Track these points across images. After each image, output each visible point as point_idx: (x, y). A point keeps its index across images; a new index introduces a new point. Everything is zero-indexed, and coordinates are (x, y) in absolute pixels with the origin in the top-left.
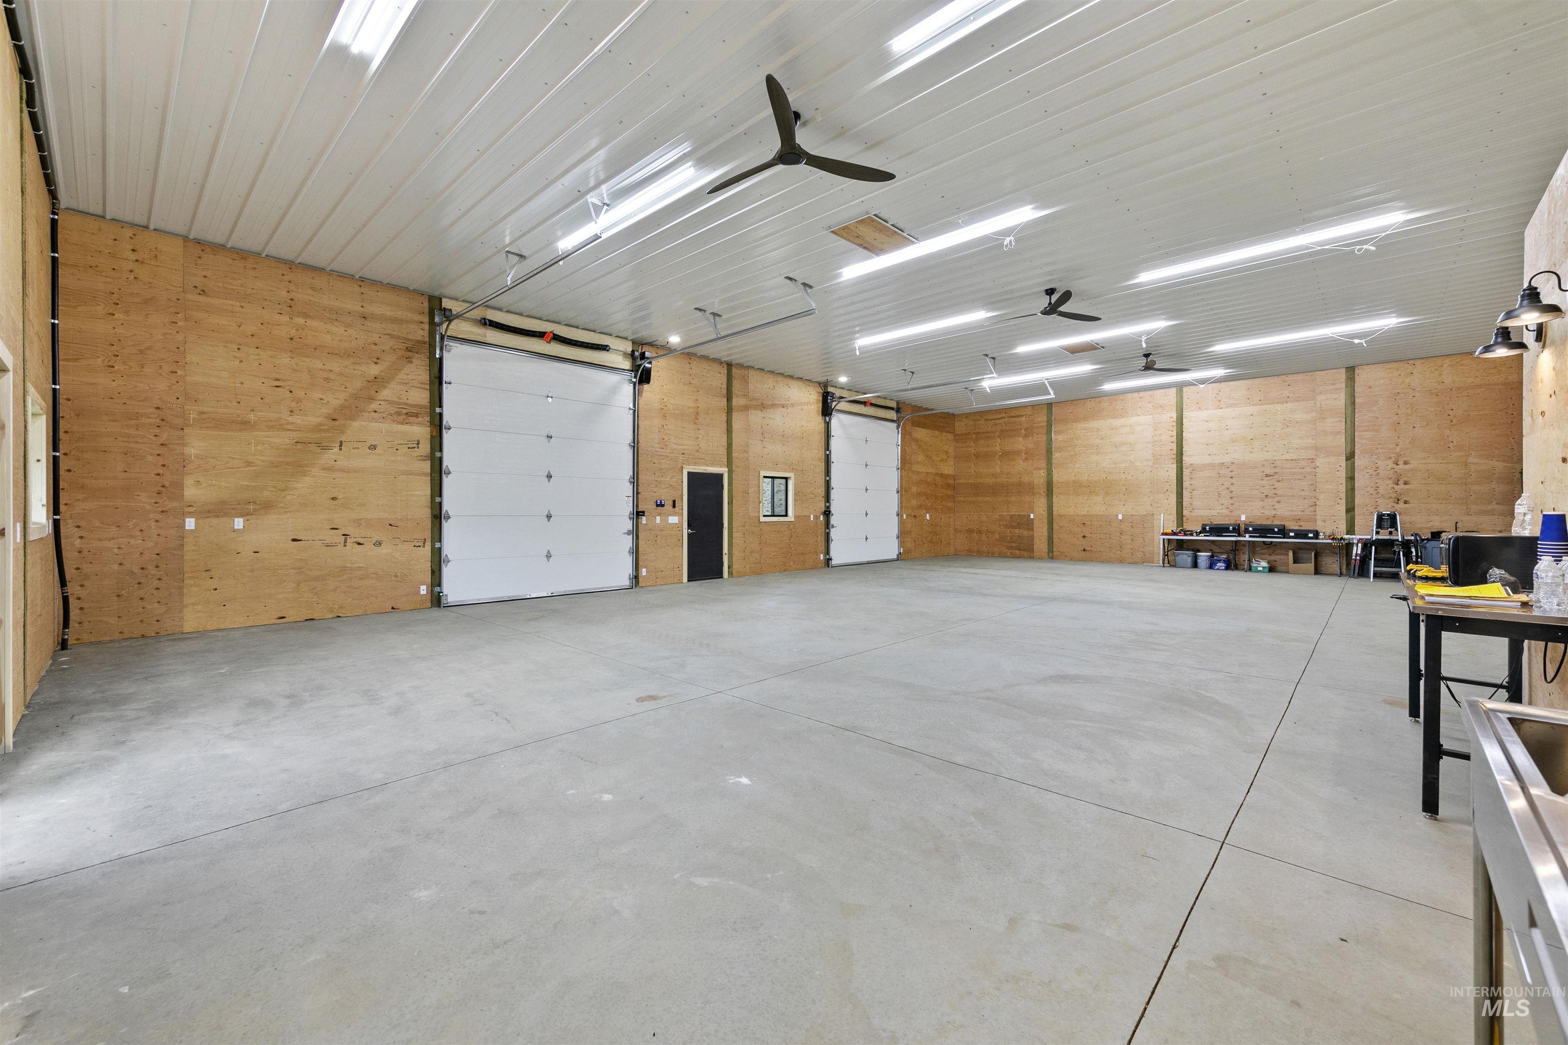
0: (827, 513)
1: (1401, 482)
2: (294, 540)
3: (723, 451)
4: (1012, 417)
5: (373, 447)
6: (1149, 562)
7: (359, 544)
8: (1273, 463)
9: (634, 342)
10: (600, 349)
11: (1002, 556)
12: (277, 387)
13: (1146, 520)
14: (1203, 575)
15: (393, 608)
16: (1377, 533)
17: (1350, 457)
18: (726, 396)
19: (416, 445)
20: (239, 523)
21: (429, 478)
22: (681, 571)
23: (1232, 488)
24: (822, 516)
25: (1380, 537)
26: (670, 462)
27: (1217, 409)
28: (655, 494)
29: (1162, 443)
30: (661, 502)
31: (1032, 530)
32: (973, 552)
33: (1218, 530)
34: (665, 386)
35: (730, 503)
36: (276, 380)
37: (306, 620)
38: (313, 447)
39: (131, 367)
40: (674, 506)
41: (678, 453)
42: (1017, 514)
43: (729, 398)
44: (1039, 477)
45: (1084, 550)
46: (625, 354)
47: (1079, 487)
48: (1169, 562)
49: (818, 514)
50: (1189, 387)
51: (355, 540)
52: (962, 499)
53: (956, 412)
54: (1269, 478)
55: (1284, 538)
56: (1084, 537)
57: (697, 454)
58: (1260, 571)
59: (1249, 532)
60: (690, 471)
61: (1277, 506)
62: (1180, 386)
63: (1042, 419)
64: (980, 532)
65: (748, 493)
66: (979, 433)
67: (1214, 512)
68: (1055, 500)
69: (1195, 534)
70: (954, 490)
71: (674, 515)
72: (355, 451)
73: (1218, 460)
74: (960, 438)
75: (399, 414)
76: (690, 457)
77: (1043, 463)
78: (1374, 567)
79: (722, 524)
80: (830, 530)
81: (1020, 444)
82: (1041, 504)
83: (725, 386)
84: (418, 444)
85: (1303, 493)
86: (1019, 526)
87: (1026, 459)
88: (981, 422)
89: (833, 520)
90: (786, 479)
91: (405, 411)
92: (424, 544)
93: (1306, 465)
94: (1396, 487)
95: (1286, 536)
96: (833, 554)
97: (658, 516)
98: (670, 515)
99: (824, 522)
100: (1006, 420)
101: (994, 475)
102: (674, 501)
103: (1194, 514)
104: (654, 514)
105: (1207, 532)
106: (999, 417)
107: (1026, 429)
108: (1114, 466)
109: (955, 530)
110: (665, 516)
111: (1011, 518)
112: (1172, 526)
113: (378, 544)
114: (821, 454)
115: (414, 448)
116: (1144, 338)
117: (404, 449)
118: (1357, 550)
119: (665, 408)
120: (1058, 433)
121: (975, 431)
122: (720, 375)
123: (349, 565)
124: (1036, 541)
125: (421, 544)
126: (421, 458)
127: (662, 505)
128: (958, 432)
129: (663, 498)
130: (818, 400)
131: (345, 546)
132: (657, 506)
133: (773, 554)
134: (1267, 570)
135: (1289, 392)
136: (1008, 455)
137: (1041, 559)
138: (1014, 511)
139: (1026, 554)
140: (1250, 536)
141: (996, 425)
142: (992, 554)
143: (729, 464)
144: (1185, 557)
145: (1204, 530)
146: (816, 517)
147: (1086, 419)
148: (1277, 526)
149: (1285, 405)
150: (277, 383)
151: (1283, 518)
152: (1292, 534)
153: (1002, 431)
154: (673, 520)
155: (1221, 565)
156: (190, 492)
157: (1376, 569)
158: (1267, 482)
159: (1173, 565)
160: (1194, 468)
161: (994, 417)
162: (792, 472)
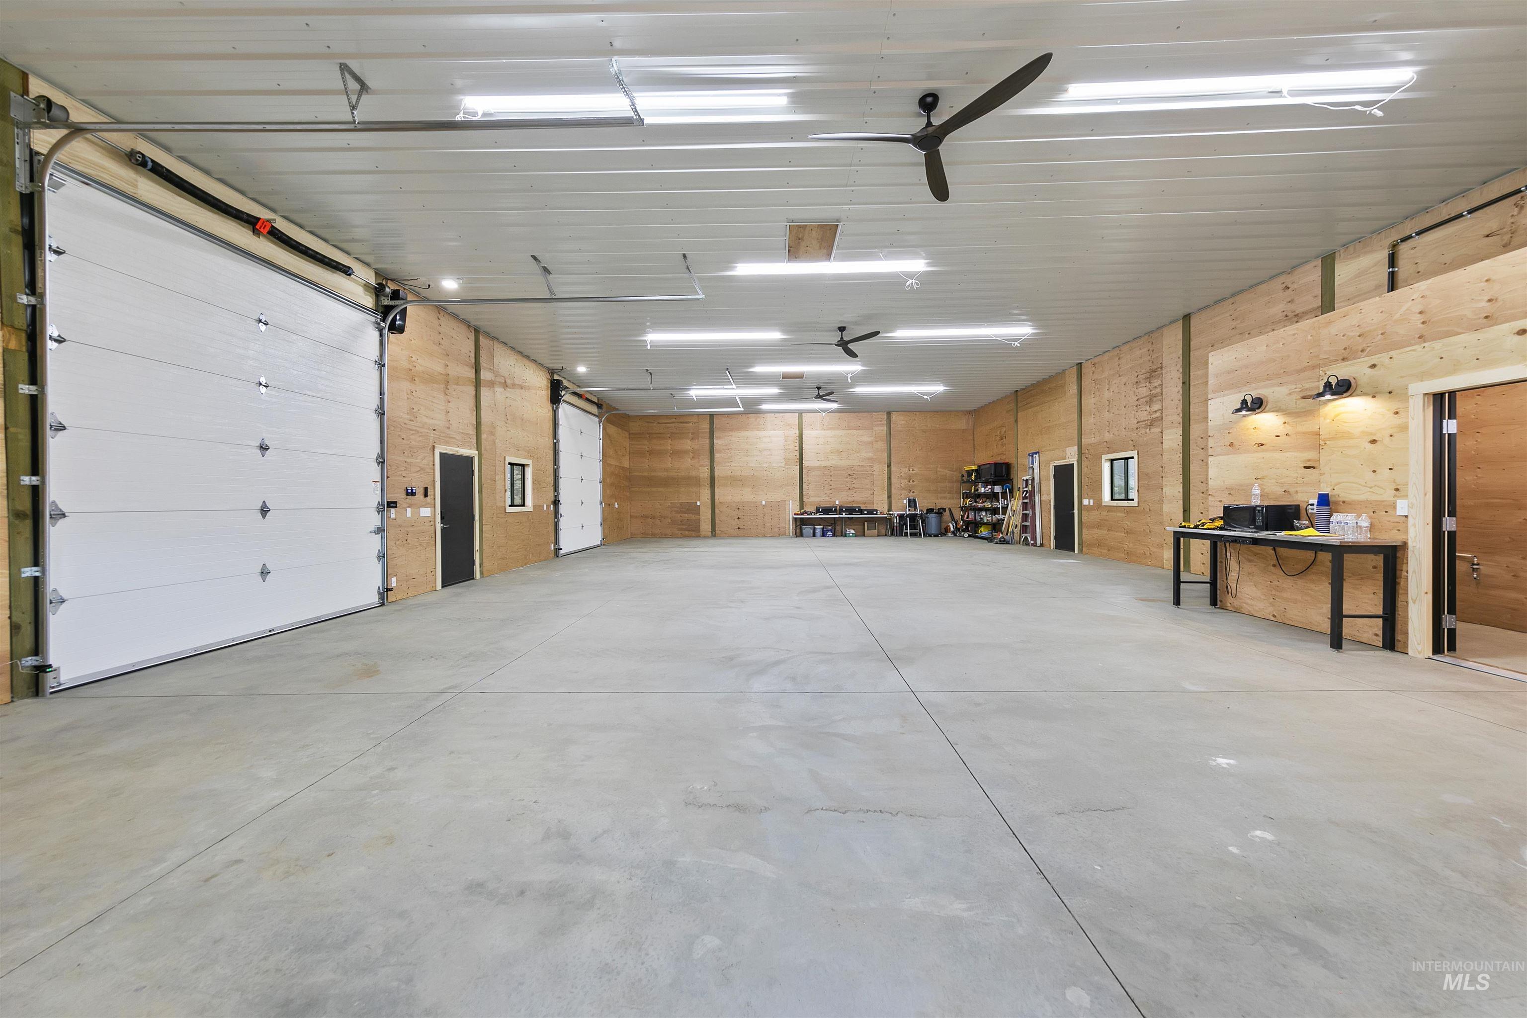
0: (556, 502)
1: (911, 481)
3: (472, 431)
4: (681, 423)
6: (783, 535)
8: (852, 468)
9: (378, 273)
10: (340, 270)
11: (673, 536)
13: (780, 506)
14: (819, 541)
16: (909, 510)
17: (889, 466)
18: (474, 366)
22: (435, 575)
23: (831, 483)
24: (552, 506)
25: (910, 512)
26: (421, 439)
27: (821, 430)
28: (405, 479)
29: (790, 451)
30: (412, 490)
31: (699, 514)
32: (647, 535)
33: (827, 511)
34: (413, 341)
35: (480, 491)
40: (426, 495)
41: (429, 429)
42: (686, 501)
43: (477, 372)
44: (705, 473)
45: (739, 528)
46: (367, 286)
47: (736, 481)
48: (799, 534)
49: (549, 504)
50: (806, 414)
52: (637, 489)
53: (631, 413)
54: (851, 477)
55: (862, 514)
56: (739, 518)
58: (851, 536)
59: (844, 512)
60: (442, 451)
61: (855, 494)
62: (801, 413)
63: (706, 426)
64: (653, 517)
65: (494, 481)
66: (652, 433)
67: (821, 499)
68: (717, 490)
69: (813, 514)
70: (630, 481)
71: (425, 506)
73: (824, 464)
74: (633, 436)
77: (707, 462)
78: (910, 530)
79: (473, 516)
80: (558, 519)
81: (687, 444)
82: (706, 493)
83: (473, 355)
85: (867, 487)
86: (688, 511)
87: (693, 457)
88: (655, 424)
89: (562, 509)
90: (523, 466)
93: (869, 469)
94: (909, 483)
95: (863, 513)
96: (562, 544)
97: (408, 507)
98: (421, 507)
99: (553, 511)
100: (676, 425)
101: (666, 470)
102: (426, 489)
103: (809, 500)
104: (405, 505)
105: (821, 512)
106: (670, 421)
107: (693, 434)
108: (759, 465)
109: (631, 516)
110: (416, 507)
111: (681, 505)
112: (797, 511)
114: (548, 442)
116: (849, 376)
118: (896, 521)
119: (413, 368)
120: (719, 438)
121: (648, 432)
122: (468, 340)
124: (702, 523)
127: (413, 494)
128: (632, 432)
129: (414, 484)
130: (547, 386)
132: (408, 494)
133: (517, 547)
134: (854, 535)
135: (860, 423)
136: (678, 454)
137: (705, 537)
138: (684, 499)
139: (693, 534)
140: (846, 514)
141: (667, 427)
142: (665, 535)
143: (478, 448)
144: (807, 530)
145: (818, 511)
146: (548, 507)
147: (739, 429)
148: (857, 507)
149: (858, 431)
151: (858, 502)
152: (866, 512)
153: (672, 433)
154: (426, 512)
155: (830, 533)
157: (911, 531)
158: (850, 479)
159: (801, 535)
160: (810, 469)
161: (666, 422)
162: (530, 459)
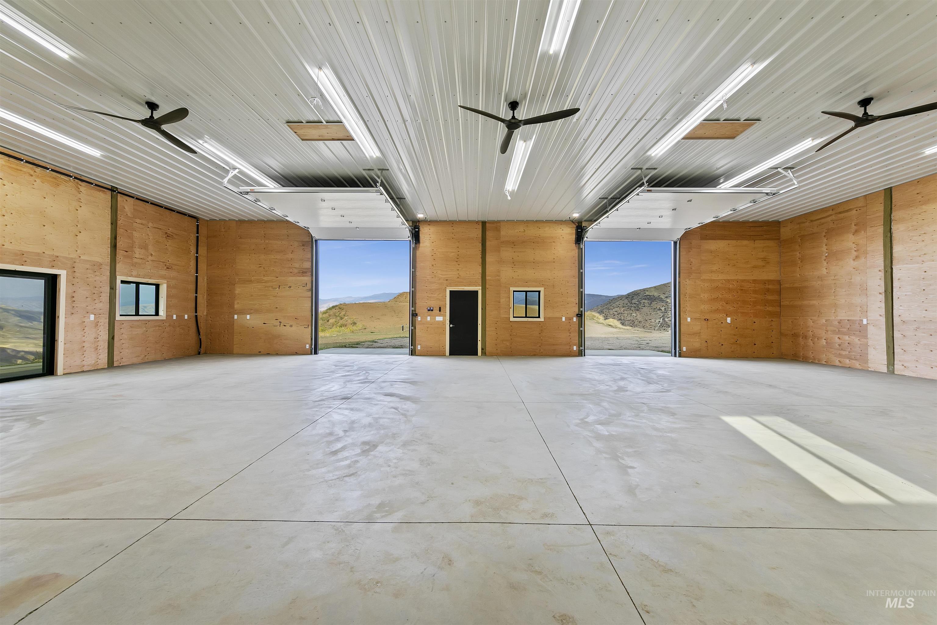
0: (580, 315)
2: (264, 323)
3: (479, 277)
4: (840, 213)
5: (290, 287)
7: (285, 326)
9: (414, 220)
12: (260, 267)
15: (296, 353)
18: (481, 241)
19: (305, 285)
20: (248, 317)
21: (311, 299)
22: (444, 348)
24: (575, 317)
26: (437, 285)
28: (427, 304)
30: (431, 308)
31: (866, 337)
34: (434, 242)
35: (484, 309)
36: (260, 264)
37: (267, 354)
38: (270, 288)
39: (223, 266)
40: (440, 311)
41: (444, 280)
42: (847, 318)
43: (484, 243)
44: (875, 277)
49: (572, 316)
51: (283, 324)
52: (788, 303)
53: (780, 219)
57: (458, 279)
63: (878, 209)
65: (500, 302)
66: (804, 236)
70: (779, 295)
71: (440, 316)
72: (284, 289)
74: (784, 243)
75: (299, 272)
76: (452, 281)
77: (879, 261)
80: (583, 328)
81: (850, 241)
82: (876, 308)
83: (480, 236)
84: (306, 285)
86: (849, 332)
87: (857, 257)
88: (807, 224)
90: (539, 292)
91: (301, 271)
92: (308, 327)
97: (429, 316)
98: (437, 316)
99: (578, 321)
100: (833, 217)
101: (822, 278)
102: (440, 308)
104: (426, 315)
106: (826, 215)
107: (857, 224)
109: (781, 334)
110: (433, 316)
111: (841, 323)
113: (291, 326)
114: (574, 272)
115: (305, 286)
117: (301, 287)
121: (801, 235)
123: (281, 334)
124: (871, 350)
125: (307, 327)
126: (307, 290)
127: (432, 310)
128: (783, 238)
129: (432, 306)
131: (280, 326)
132: (428, 310)
133: (523, 343)
136: (835, 256)
137: (879, 371)
138: (845, 316)
139: (859, 364)
141: (823, 224)
143: (484, 284)
146: (569, 319)
150: (260, 266)
153: (828, 230)
154: (439, 319)
156: (236, 306)
161: (820, 217)
162: (542, 287)
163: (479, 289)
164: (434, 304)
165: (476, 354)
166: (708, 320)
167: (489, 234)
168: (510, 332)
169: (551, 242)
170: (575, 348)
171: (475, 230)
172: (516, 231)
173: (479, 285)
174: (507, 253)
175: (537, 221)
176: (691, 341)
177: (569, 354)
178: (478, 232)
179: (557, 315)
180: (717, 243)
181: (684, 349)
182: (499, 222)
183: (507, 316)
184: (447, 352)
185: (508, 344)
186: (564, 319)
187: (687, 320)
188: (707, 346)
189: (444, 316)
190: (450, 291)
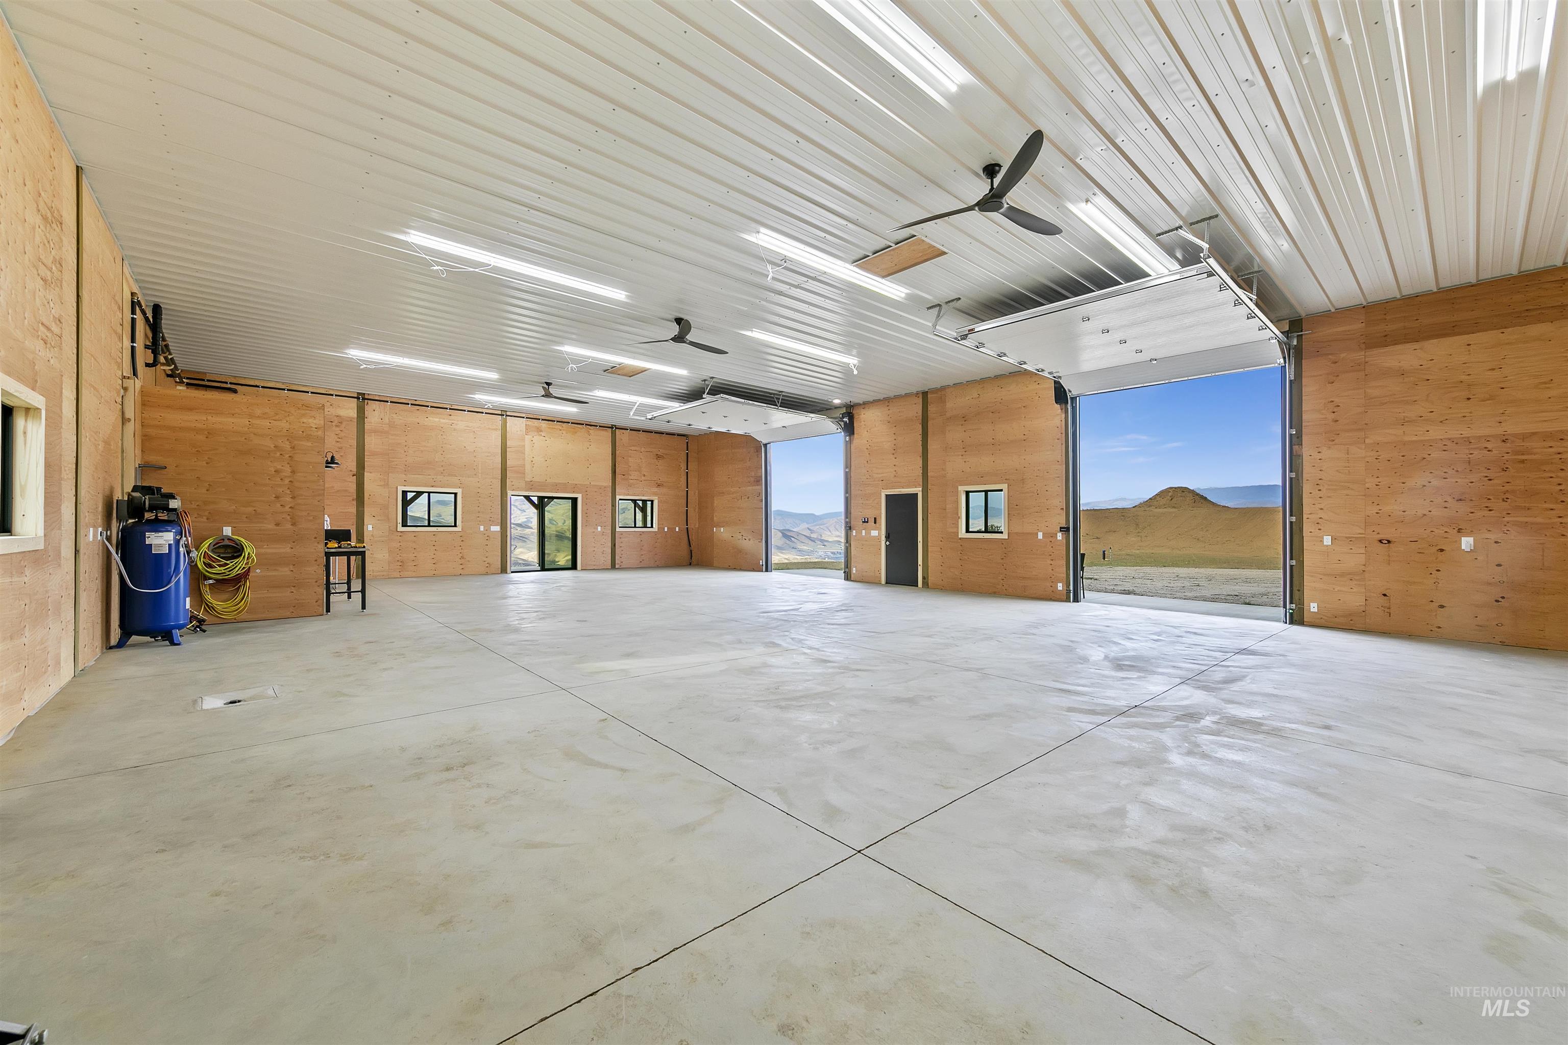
2: (732, 537)
3: (919, 474)
5: (748, 498)
7: (745, 539)
12: (729, 478)
20: (722, 530)
21: (762, 510)
26: (872, 487)
28: (862, 513)
30: (866, 519)
35: (925, 520)
38: (735, 500)
39: (709, 479)
40: (875, 523)
41: (879, 479)
49: (1053, 532)
57: (895, 480)
60: (888, 493)
65: (946, 510)
71: (875, 530)
72: (744, 500)
75: (754, 481)
76: (889, 482)
83: (921, 414)
91: (756, 480)
97: (864, 530)
98: (872, 530)
102: (875, 519)
104: (861, 528)
110: (868, 530)
113: (750, 540)
115: (758, 496)
123: (743, 548)
125: (761, 541)
126: (760, 500)
127: (866, 522)
129: (867, 516)
131: (742, 540)
132: (863, 522)
133: (978, 573)
143: (924, 486)
146: (1049, 535)
154: (874, 533)
156: (715, 519)
162: (1005, 483)
163: (918, 490)
164: (870, 514)
165: (915, 584)
166: (1389, 542)
167: (932, 409)
168: (960, 555)
169: (1019, 408)
170: (1060, 586)
171: (915, 406)
172: (967, 399)
173: (920, 485)
174: (955, 435)
175: (996, 377)
176: (1336, 590)
177: (1051, 597)
178: (916, 409)
179: (1028, 528)
180: (1421, 349)
181: (1312, 607)
182: (943, 388)
183: (955, 530)
184: (883, 581)
185: (957, 573)
186: (1040, 536)
187: (1322, 541)
188: (1387, 605)
189: (879, 529)
190: (886, 495)
